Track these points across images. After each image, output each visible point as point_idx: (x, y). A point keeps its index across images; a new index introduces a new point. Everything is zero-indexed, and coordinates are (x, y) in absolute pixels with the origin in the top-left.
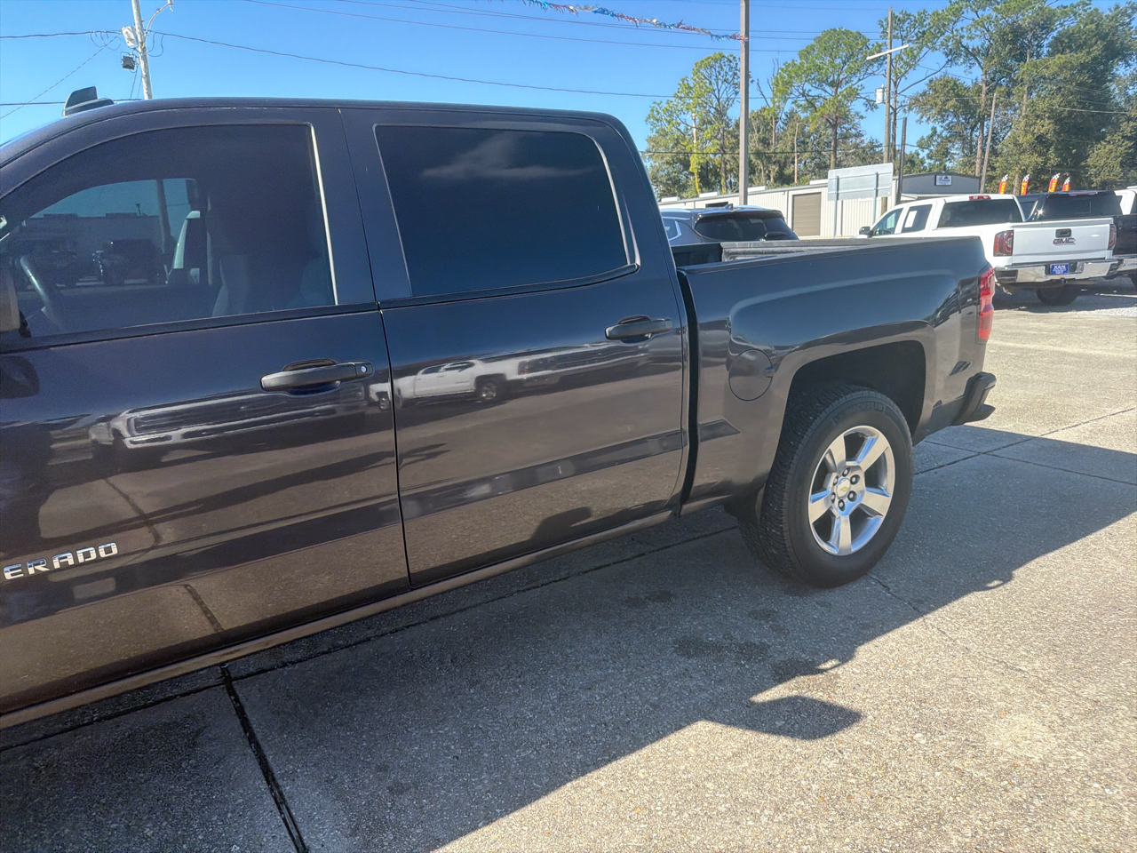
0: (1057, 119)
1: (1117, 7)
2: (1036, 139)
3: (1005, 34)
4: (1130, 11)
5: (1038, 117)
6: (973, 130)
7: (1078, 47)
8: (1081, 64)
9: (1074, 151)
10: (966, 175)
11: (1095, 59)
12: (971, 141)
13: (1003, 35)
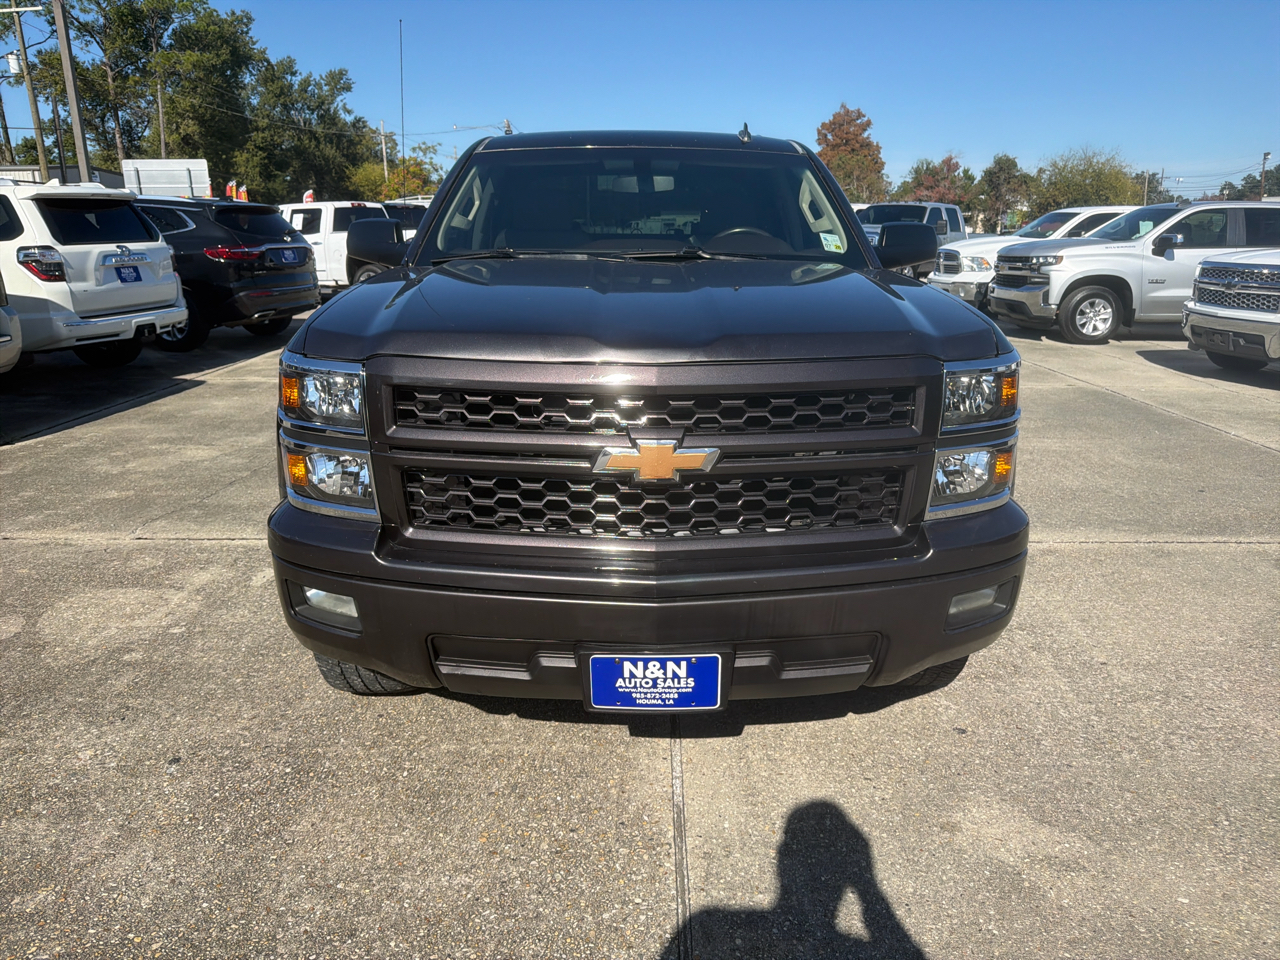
0: (201, 120)
1: (233, 13)
2: (183, 139)
3: (123, 14)
4: (245, 20)
5: (178, 114)
6: (103, 121)
7: (204, 46)
8: (213, 65)
9: (224, 157)
10: (110, 172)
11: (224, 62)
12: (105, 132)
13: (121, 16)
